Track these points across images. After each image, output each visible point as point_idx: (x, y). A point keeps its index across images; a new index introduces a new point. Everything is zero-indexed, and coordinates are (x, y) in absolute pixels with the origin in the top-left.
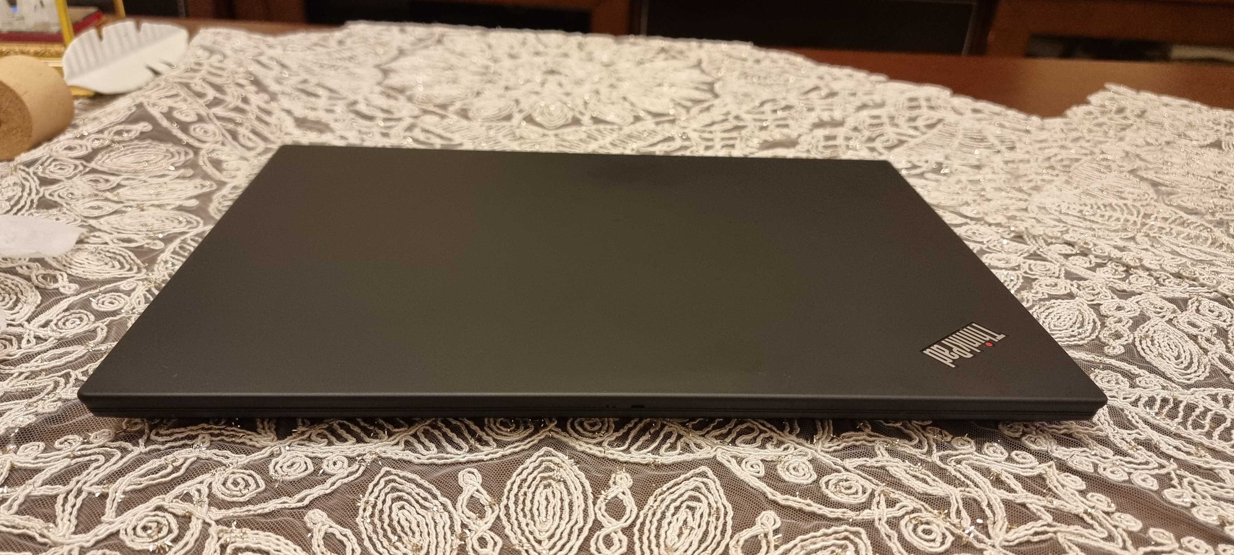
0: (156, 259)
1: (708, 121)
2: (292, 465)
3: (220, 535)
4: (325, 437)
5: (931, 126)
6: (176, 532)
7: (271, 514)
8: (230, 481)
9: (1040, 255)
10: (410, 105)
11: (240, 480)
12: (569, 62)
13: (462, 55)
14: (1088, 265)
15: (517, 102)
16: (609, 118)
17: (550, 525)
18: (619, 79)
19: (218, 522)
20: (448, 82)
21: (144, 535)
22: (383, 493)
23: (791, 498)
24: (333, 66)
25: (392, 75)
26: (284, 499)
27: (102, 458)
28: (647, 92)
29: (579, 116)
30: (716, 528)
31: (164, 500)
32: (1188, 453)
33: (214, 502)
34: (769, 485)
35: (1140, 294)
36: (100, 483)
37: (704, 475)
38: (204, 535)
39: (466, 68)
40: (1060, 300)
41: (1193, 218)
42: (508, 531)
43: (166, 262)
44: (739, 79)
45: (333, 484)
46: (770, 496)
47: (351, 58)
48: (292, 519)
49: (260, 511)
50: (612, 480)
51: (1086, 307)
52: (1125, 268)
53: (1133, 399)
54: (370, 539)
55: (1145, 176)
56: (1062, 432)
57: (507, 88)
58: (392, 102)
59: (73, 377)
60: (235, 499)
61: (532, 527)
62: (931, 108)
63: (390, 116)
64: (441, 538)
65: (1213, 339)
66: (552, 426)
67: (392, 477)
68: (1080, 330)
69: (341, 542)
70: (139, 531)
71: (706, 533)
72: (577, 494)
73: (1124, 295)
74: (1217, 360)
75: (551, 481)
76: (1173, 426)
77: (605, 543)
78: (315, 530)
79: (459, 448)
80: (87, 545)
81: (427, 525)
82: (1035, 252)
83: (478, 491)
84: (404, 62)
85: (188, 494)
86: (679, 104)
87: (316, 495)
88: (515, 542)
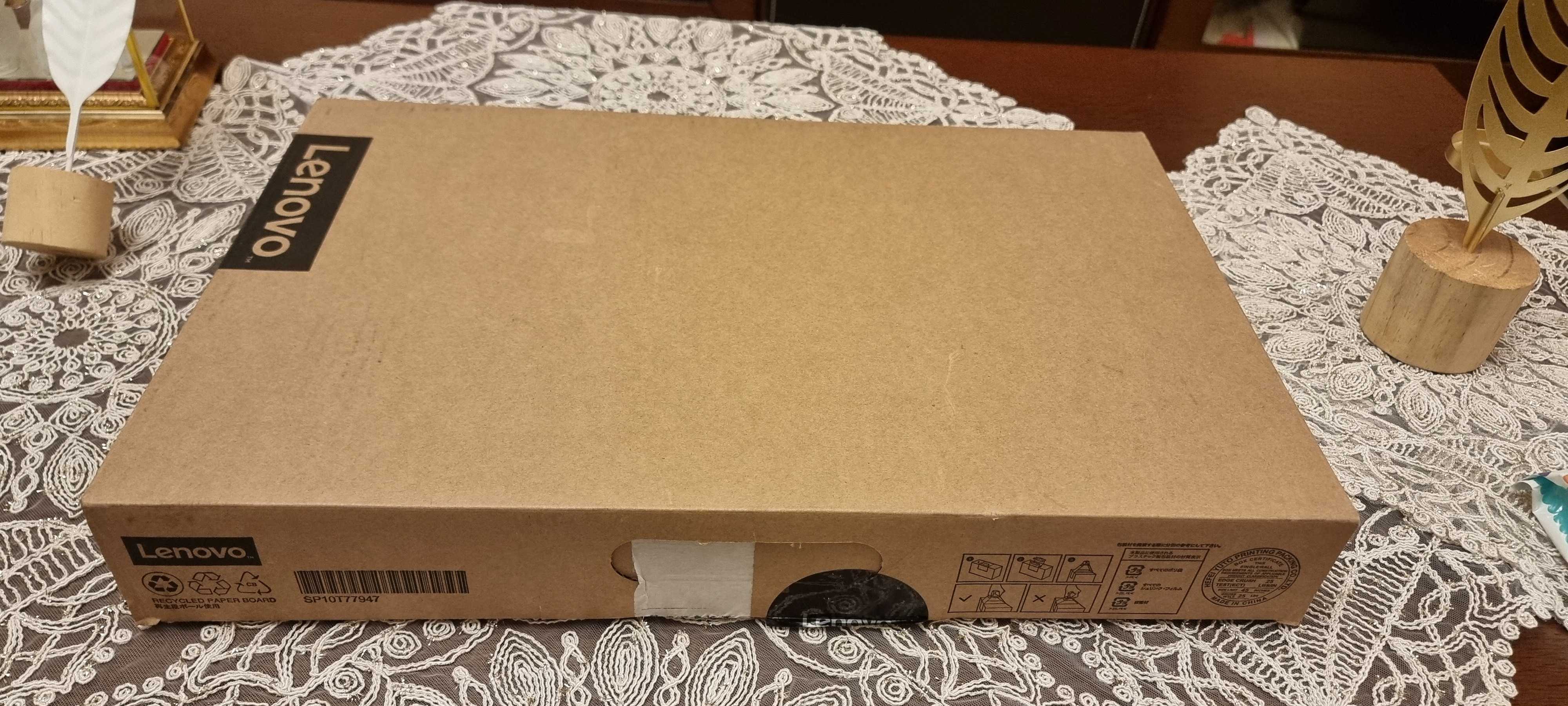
3: (394, 689)
6: (363, 685)
11: (403, 640)
13: (564, 64)
17: (626, 681)
19: (391, 678)
21: (342, 686)
22: (507, 652)
23: (804, 658)
26: (436, 658)
30: (745, 682)
31: (351, 657)
33: (387, 659)
36: (303, 642)
37: (743, 635)
38: (383, 690)
42: (596, 686)
45: (470, 645)
46: (789, 656)
48: (443, 675)
49: (420, 668)
50: (675, 640)
54: (499, 691)
60: (401, 657)
61: (613, 682)
64: (548, 693)
69: (479, 694)
70: (338, 683)
71: (737, 688)
72: (648, 653)
75: (629, 642)
77: (664, 697)
78: (461, 685)
80: (303, 695)
81: (539, 681)
83: (575, 651)
85: (367, 653)
87: (458, 655)
88: (601, 694)
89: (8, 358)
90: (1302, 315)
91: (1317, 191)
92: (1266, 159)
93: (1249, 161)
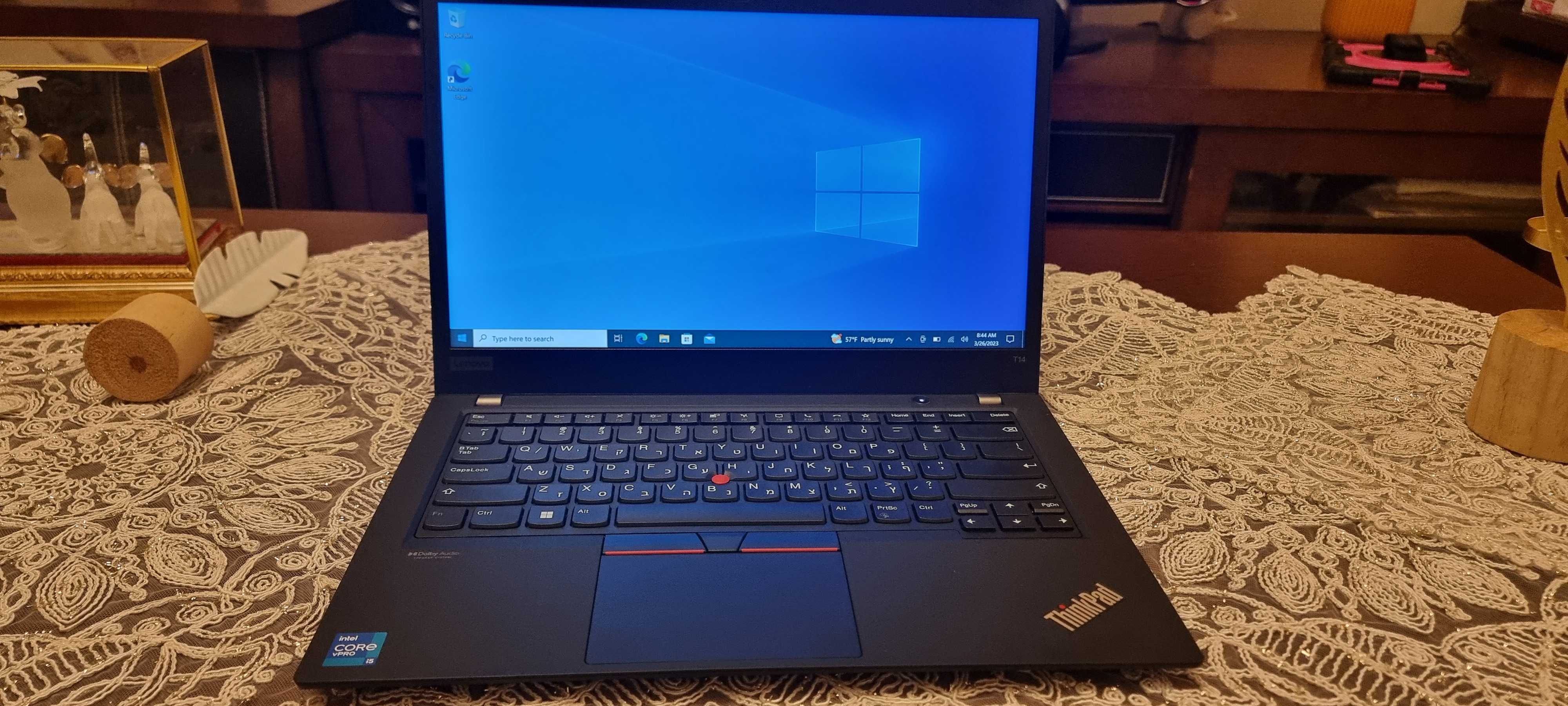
0: (329, 514)
5: (1092, 327)
9: (1183, 482)
14: (1228, 492)
32: (1289, 691)
35: (1273, 523)
40: (1195, 533)
41: (1341, 434)
43: (339, 517)
51: (1219, 539)
52: (1264, 495)
55: (1302, 384)
59: (276, 641)
62: (1096, 301)
65: (1333, 571)
66: (714, 679)
68: (1209, 566)
73: (1256, 525)
74: (1332, 593)
76: (1280, 662)
82: (1179, 478)
89: (13, 490)
90: (1404, 420)
91: (1381, 324)
92: (1320, 302)
93: (1303, 304)
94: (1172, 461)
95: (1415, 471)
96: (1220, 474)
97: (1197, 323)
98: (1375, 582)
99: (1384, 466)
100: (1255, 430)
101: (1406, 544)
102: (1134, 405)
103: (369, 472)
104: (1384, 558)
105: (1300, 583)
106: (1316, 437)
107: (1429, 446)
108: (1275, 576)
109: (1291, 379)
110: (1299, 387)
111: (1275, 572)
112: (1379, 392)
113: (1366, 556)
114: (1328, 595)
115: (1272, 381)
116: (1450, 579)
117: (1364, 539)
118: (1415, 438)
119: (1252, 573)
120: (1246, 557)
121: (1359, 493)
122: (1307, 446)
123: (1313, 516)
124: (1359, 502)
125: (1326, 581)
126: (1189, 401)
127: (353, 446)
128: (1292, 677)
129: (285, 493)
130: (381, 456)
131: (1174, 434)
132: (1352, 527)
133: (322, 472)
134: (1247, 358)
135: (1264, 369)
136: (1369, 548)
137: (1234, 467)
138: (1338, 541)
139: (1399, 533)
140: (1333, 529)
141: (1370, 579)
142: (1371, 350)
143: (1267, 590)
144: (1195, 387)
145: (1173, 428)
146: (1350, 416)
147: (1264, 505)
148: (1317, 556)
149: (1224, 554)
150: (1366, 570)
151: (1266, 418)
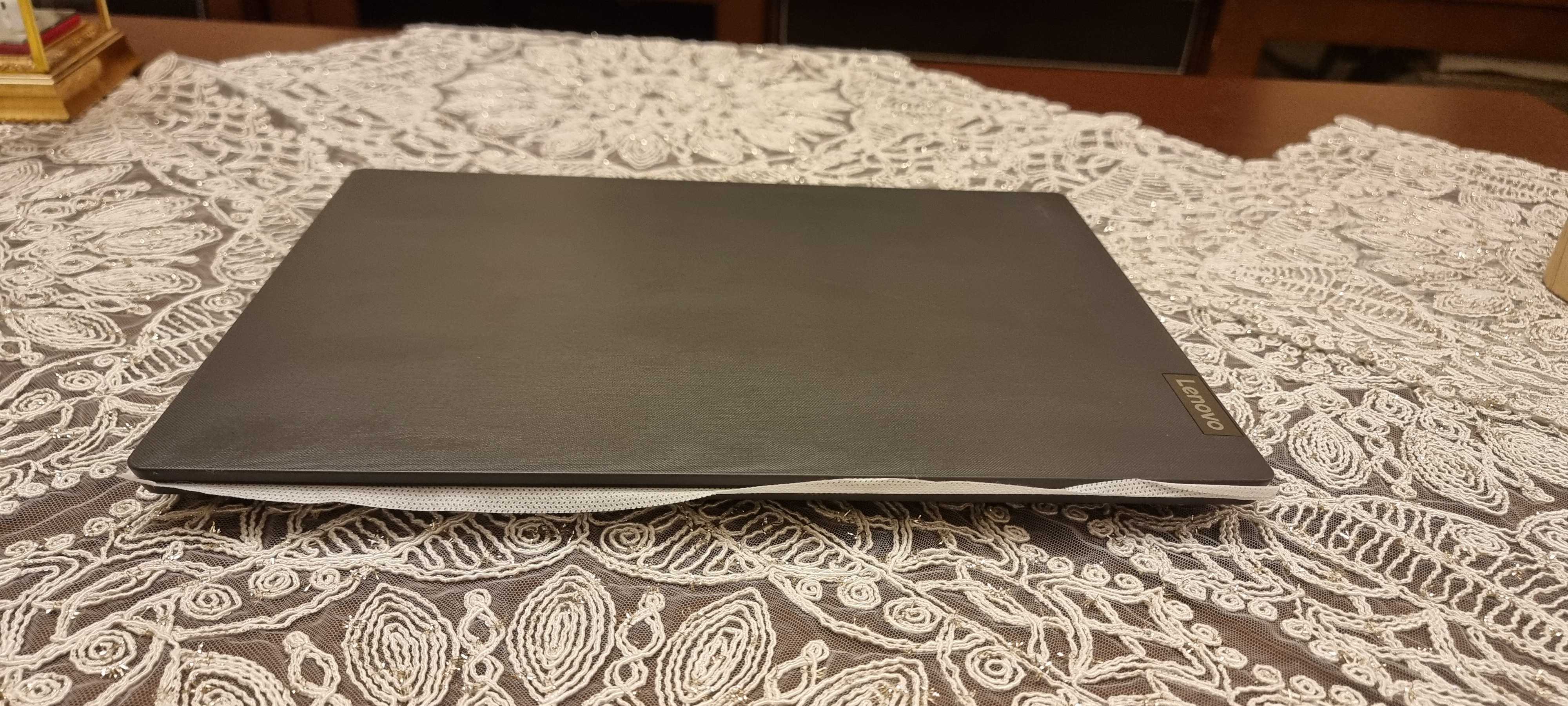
0: (140, 330)
1: (835, 162)
2: (275, 579)
3: (183, 659)
4: (317, 546)
5: (1104, 170)
6: (133, 654)
7: (246, 635)
8: (202, 597)
9: (1201, 336)
10: (469, 138)
11: (213, 597)
12: (676, 81)
13: (545, 71)
14: (1257, 349)
15: (603, 133)
16: (713, 156)
17: (562, 652)
18: (734, 106)
19: (182, 644)
20: (521, 108)
21: (97, 656)
22: (375, 614)
23: (847, 624)
24: (382, 85)
25: (453, 98)
26: (262, 618)
27: (56, 570)
28: (767, 121)
29: (676, 153)
30: (754, 658)
31: (122, 616)
32: (1322, 577)
33: (181, 620)
34: (824, 610)
35: (1310, 385)
36: (53, 598)
37: (750, 597)
38: (165, 659)
39: (546, 89)
41: (1395, 289)
42: (512, 658)
43: (152, 334)
44: (884, 106)
45: (320, 602)
46: (823, 623)
47: (405, 76)
48: (268, 642)
49: (231, 631)
50: (641, 601)
51: (1242, 401)
52: (1300, 353)
53: (1271, 510)
54: (354, 666)
55: (1349, 236)
56: (1181, 550)
57: (594, 116)
58: (448, 133)
60: (205, 617)
61: (540, 656)
62: (1110, 145)
63: (443, 152)
64: (434, 664)
65: (1382, 440)
66: (582, 537)
67: (387, 595)
69: (321, 669)
70: (92, 653)
71: (741, 664)
72: (598, 618)
73: (1291, 385)
74: (1381, 467)
75: (570, 603)
76: (1311, 542)
77: (621, 674)
78: (294, 656)
79: (469, 561)
80: (32, 668)
81: (420, 648)
82: (1196, 330)
83: (484, 613)
84: (471, 81)
85: (151, 610)
86: (804, 140)
87: (299, 615)
88: (518, 670)
90: (1469, 277)
91: (1444, 179)
92: (1373, 153)
93: (1353, 154)
94: (1190, 313)
95: (1483, 332)
96: (1248, 329)
97: (1227, 171)
98: (1435, 454)
99: (1446, 325)
100: (1290, 281)
101: (1473, 414)
102: (1148, 250)
103: (204, 287)
104: (1445, 428)
105: (1341, 453)
106: (1364, 291)
107: (1501, 305)
108: (1309, 444)
109: (1337, 230)
110: (1345, 239)
111: (1309, 440)
112: (1440, 247)
113: (1423, 424)
114: (1375, 468)
115: (1314, 232)
116: (1528, 456)
117: (1421, 406)
118: (1482, 296)
119: (1282, 439)
120: (1275, 420)
121: (1416, 353)
122: (1354, 301)
123: (1359, 378)
124: (1414, 362)
125: (1374, 452)
126: (1214, 249)
127: (192, 260)
128: (1327, 563)
129: (93, 304)
130: (224, 270)
131: (1195, 282)
132: (1408, 392)
133: (144, 284)
134: (1285, 207)
135: (1304, 218)
136: (1427, 416)
137: (1264, 319)
138: (1389, 406)
139: (1464, 401)
140: (1384, 394)
141: (1428, 451)
142: (1430, 204)
143: (1298, 460)
144: (1222, 234)
145: (1193, 276)
146: (1407, 270)
147: (1300, 364)
148: (1363, 423)
149: (1248, 417)
150: (1424, 440)
151: (1306, 269)
